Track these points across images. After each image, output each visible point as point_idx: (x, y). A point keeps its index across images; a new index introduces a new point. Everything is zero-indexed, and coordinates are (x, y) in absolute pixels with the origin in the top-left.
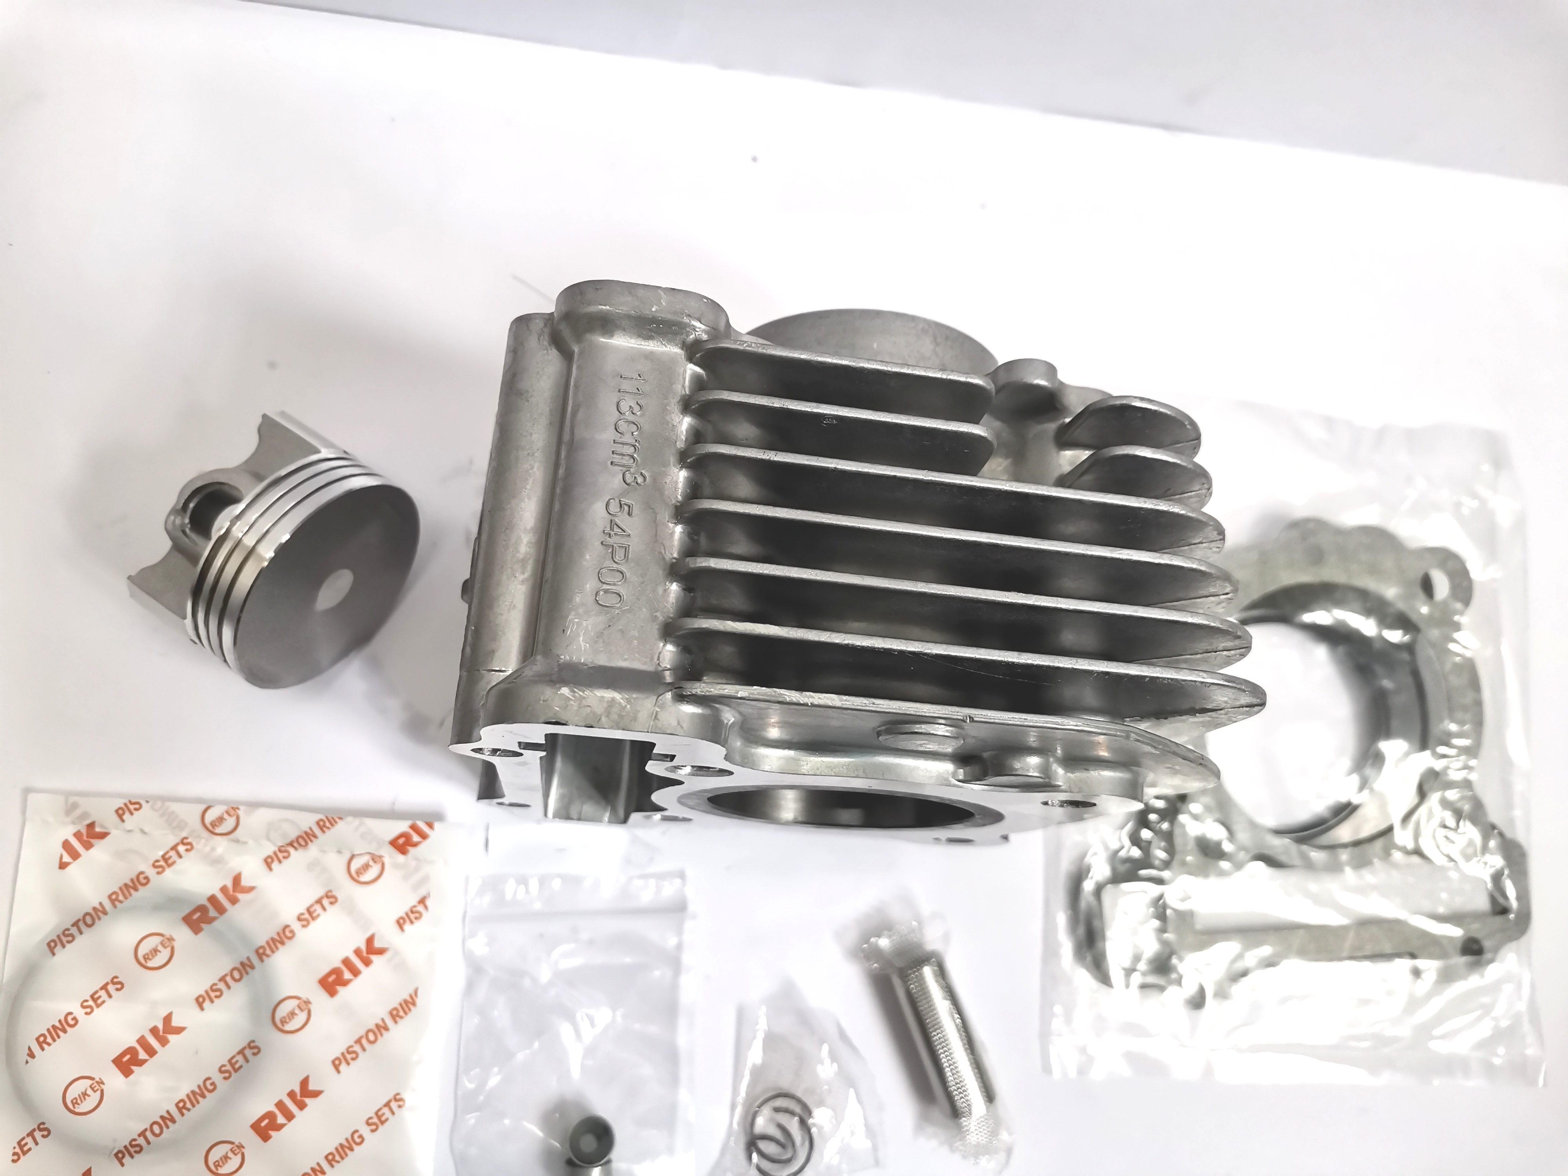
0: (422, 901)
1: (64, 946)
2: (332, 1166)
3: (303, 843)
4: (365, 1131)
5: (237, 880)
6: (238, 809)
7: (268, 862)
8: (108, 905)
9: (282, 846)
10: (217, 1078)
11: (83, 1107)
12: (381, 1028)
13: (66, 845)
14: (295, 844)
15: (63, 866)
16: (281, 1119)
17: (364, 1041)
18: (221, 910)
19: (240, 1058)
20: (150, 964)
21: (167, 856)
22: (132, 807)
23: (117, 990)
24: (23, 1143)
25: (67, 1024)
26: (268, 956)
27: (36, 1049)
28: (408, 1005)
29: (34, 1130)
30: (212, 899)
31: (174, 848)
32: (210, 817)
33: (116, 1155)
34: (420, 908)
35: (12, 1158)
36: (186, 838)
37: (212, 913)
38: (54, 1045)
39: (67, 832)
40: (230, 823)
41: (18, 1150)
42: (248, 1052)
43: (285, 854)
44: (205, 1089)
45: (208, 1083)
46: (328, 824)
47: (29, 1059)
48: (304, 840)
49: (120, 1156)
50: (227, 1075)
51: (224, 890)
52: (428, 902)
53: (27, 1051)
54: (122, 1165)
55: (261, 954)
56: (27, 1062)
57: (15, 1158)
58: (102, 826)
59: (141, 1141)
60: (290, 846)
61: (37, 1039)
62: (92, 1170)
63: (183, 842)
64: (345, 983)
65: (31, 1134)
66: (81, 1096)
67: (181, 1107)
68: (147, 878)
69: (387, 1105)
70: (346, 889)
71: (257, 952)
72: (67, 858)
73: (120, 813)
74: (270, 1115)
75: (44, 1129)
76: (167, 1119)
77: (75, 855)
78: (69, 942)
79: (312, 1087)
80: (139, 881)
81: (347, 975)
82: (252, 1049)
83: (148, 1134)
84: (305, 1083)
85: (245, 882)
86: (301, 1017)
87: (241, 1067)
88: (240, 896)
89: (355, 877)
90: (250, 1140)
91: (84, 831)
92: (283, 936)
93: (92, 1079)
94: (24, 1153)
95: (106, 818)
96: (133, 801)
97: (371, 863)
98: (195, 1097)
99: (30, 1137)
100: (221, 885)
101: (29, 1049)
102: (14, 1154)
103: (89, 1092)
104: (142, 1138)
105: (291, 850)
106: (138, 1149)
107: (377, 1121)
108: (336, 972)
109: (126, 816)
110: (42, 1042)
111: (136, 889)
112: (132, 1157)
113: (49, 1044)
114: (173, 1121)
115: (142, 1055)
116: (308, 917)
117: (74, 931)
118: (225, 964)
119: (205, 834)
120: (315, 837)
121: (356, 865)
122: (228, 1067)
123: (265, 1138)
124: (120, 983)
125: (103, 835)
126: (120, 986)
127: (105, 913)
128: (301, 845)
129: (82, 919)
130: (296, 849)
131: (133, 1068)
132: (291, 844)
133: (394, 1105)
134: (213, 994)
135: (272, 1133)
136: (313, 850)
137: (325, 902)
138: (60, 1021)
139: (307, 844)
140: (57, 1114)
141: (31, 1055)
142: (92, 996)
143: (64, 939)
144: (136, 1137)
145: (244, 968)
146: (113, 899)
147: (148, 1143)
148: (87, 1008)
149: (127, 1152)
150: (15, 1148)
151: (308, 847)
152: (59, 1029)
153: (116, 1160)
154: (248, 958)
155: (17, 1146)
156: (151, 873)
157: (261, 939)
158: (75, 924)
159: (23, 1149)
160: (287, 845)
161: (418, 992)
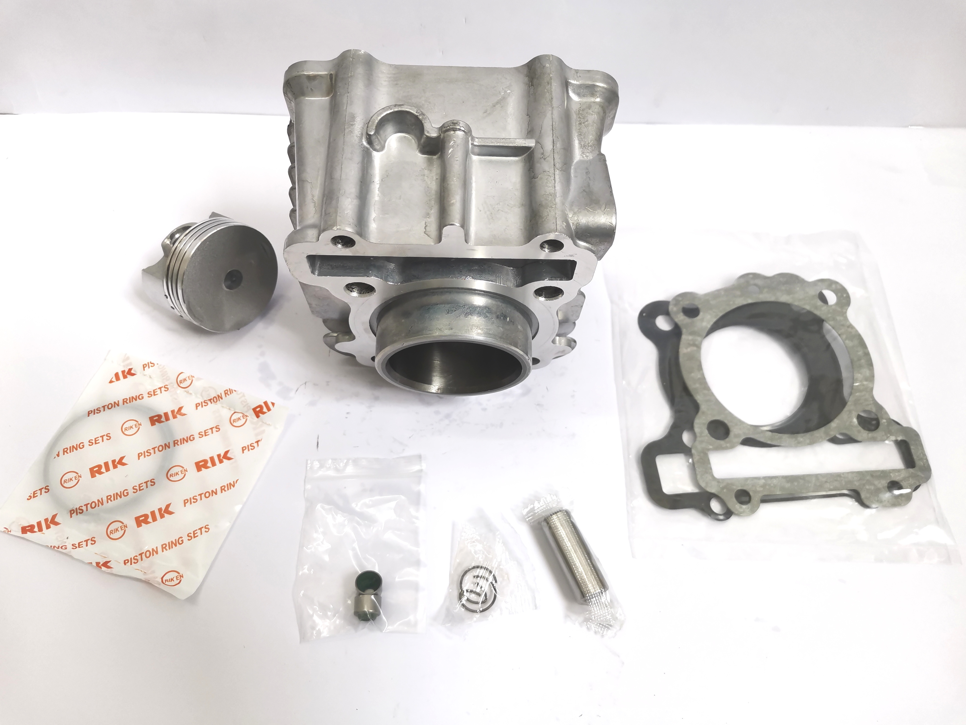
0: (257, 442)
1: (94, 414)
2: (163, 551)
3: (215, 401)
4: (185, 539)
7: (197, 406)
8: (121, 403)
9: (206, 400)
10: (131, 491)
12: (214, 492)
13: (117, 375)
14: (212, 400)
15: (111, 382)
16: (150, 519)
17: (203, 496)
18: (167, 419)
19: (144, 485)
21: (155, 391)
22: (150, 365)
23: (107, 439)
24: (36, 492)
25: (80, 446)
26: (178, 445)
27: (61, 453)
28: (231, 485)
29: (43, 488)
30: (166, 414)
31: (160, 388)
33: (71, 511)
34: (255, 445)
36: (167, 385)
38: (69, 454)
39: (119, 370)
41: (32, 495)
42: (149, 483)
43: (206, 404)
44: (123, 494)
45: (126, 492)
46: (229, 394)
47: (56, 457)
48: (216, 399)
49: (72, 512)
50: (135, 491)
51: (173, 412)
52: (259, 443)
53: (57, 453)
54: (71, 517)
55: (175, 443)
56: (55, 458)
57: (29, 498)
58: (135, 371)
59: (84, 508)
60: (209, 401)
63: (165, 387)
65: (41, 489)
67: (109, 498)
68: (143, 397)
69: (201, 529)
70: (226, 427)
71: (174, 441)
72: (114, 379)
74: (146, 516)
75: (47, 489)
76: (100, 502)
78: (97, 413)
79: (170, 509)
80: (139, 397)
81: (209, 464)
82: (152, 483)
83: (89, 506)
86: (181, 476)
87: (143, 489)
88: (178, 416)
89: (231, 423)
90: (131, 523)
92: (189, 439)
94: (34, 498)
95: (138, 367)
96: (152, 362)
98: (117, 496)
99: (40, 491)
100: (172, 410)
101: (59, 452)
102: (30, 496)
105: (209, 403)
106: (81, 511)
107: (192, 536)
108: (205, 461)
109: (146, 368)
110: (65, 451)
111: (136, 400)
112: (77, 515)
113: (67, 453)
114: (102, 504)
116: (204, 434)
117: (102, 409)
118: (158, 443)
119: (176, 385)
120: (222, 399)
121: (235, 417)
122: (138, 488)
124: (110, 437)
127: (118, 405)
129: (107, 405)
130: (212, 403)
133: (203, 530)
134: (146, 454)
135: (143, 524)
136: (219, 405)
137: (214, 430)
138: (77, 445)
140: (55, 484)
141: (58, 455)
142: (95, 439)
143: (96, 411)
144: (83, 505)
145: (165, 447)
146: (125, 401)
147: (87, 510)
148: (91, 443)
149: (75, 512)
150: (31, 494)
151: (217, 403)
152: (74, 448)
153: (69, 514)
154: (169, 443)
155: (32, 493)
156: (146, 396)
157: (179, 436)
158: (104, 407)
159: (34, 495)
160: (208, 400)
161: (238, 481)
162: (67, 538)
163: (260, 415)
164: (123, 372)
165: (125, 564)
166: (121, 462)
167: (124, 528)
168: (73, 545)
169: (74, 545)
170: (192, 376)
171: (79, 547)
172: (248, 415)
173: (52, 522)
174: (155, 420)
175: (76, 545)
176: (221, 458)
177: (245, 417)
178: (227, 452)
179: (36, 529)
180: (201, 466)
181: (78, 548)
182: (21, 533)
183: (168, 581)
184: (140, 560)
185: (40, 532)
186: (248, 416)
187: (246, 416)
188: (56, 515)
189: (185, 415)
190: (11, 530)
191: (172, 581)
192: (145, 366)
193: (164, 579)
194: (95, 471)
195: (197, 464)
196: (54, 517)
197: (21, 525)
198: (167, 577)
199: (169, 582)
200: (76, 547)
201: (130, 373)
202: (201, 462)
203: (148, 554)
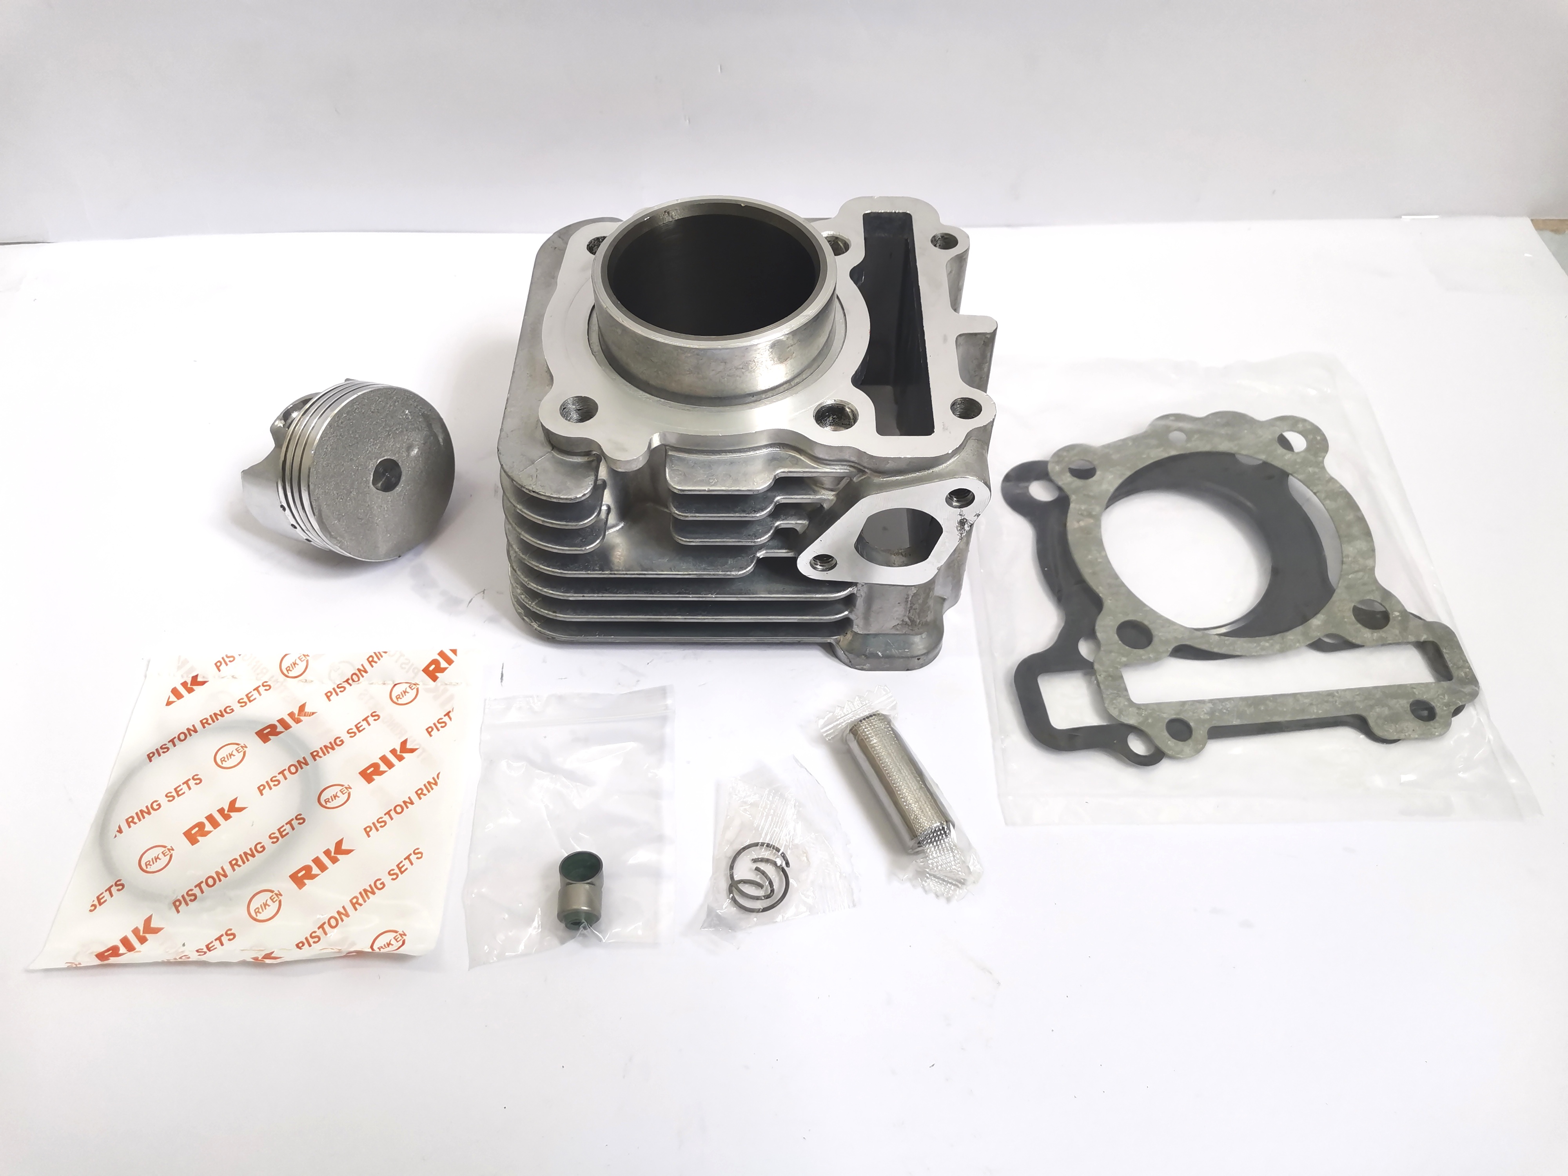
0: (448, 714)
1: (159, 755)
2: (356, 909)
3: (356, 679)
4: (386, 879)
7: (328, 696)
8: (199, 727)
9: (341, 684)
10: (267, 842)
12: (408, 803)
14: (350, 681)
15: (169, 703)
17: (392, 813)
19: (287, 827)
21: (250, 695)
22: (227, 660)
23: (196, 784)
24: (101, 896)
25: (154, 807)
26: (320, 757)
27: (124, 827)
28: (431, 784)
29: (112, 885)
31: (256, 690)
33: (174, 903)
34: (446, 719)
35: (90, 908)
36: (266, 682)
38: (139, 823)
41: (96, 903)
42: (295, 822)
43: (342, 689)
44: (256, 851)
45: (259, 846)
46: (376, 660)
47: (118, 834)
48: (357, 676)
49: (176, 905)
50: (275, 840)
52: (452, 715)
53: (117, 829)
54: (178, 912)
55: (314, 756)
56: (116, 836)
57: (93, 908)
58: (204, 677)
59: (197, 891)
60: (346, 683)
61: (127, 820)
63: (263, 685)
65: (109, 889)
67: (234, 864)
68: (232, 709)
69: (408, 858)
70: (388, 709)
71: (312, 754)
72: (173, 698)
73: (218, 666)
74: (307, 868)
75: (120, 885)
76: (221, 874)
78: (164, 753)
79: (344, 847)
80: (226, 712)
82: (298, 821)
83: (203, 886)
84: (339, 844)
87: (287, 834)
89: (395, 701)
90: (288, 887)
92: (336, 743)
94: (101, 904)
95: (207, 672)
96: (229, 655)
98: (246, 856)
99: (107, 892)
100: (289, 712)
101: (119, 827)
102: (92, 906)
104: (198, 887)
105: (345, 685)
106: (193, 898)
107: (398, 872)
109: (223, 667)
110: (130, 822)
111: (222, 717)
112: (187, 905)
113: (136, 823)
114: (226, 876)
116: (355, 730)
117: (169, 745)
118: (286, 761)
119: (282, 677)
120: (366, 672)
121: (397, 691)
122: (277, 835)
124: (200, 779)
126: (199, 781)
127: (195, 731)
128: (353, 681)
129: (177, 737)
130: (350, 685)
132: (347, 681)
133: (413, 858)
134: (272, 784)
136: (364, 684)
137: (370, 719)
138: (147, 807)
139: (359, 679)
140: (131, 873)
141: (120, 831)
142: (176, 789)
143: (161, 751)
144: (193, 888)
145: (300, 765)
146: (204, 723)
147: (202, 893)
148: (170, 797)
149: (181, 902)
150: (93, 901)
151: (360, 681)
152: (146, 812)
153: (174, 908)
154: (304, 758)
155: (96, 898)
156: (236, 707)
157: (316, 746)
158: (172, 741)
159: (100, 901)
160: (344, 682)
161: (440, 775)
162: (184, 945)
163: (438, 674)
165: (299, 947)
166: (233, 807)
167: (276, 898)
168: (197, 951)
169: (199, 951)
170: (304, 655)
171: (210, 951)
174: (267, 733)
175: (202, 949)
176: (398, 753)
177: (414, 686)
178: (404, 743)
180: (369, 774)
181: (208, 951)
184: (322, 935)
188: (151, 917)
189: (313, 713)
190: (79, 962)
192: (219, 664)
194: (193, 835)
196: (148, 921)
197: (93, 950)
199: (386, 949)
200: (205, 952)
203: (333, 922)
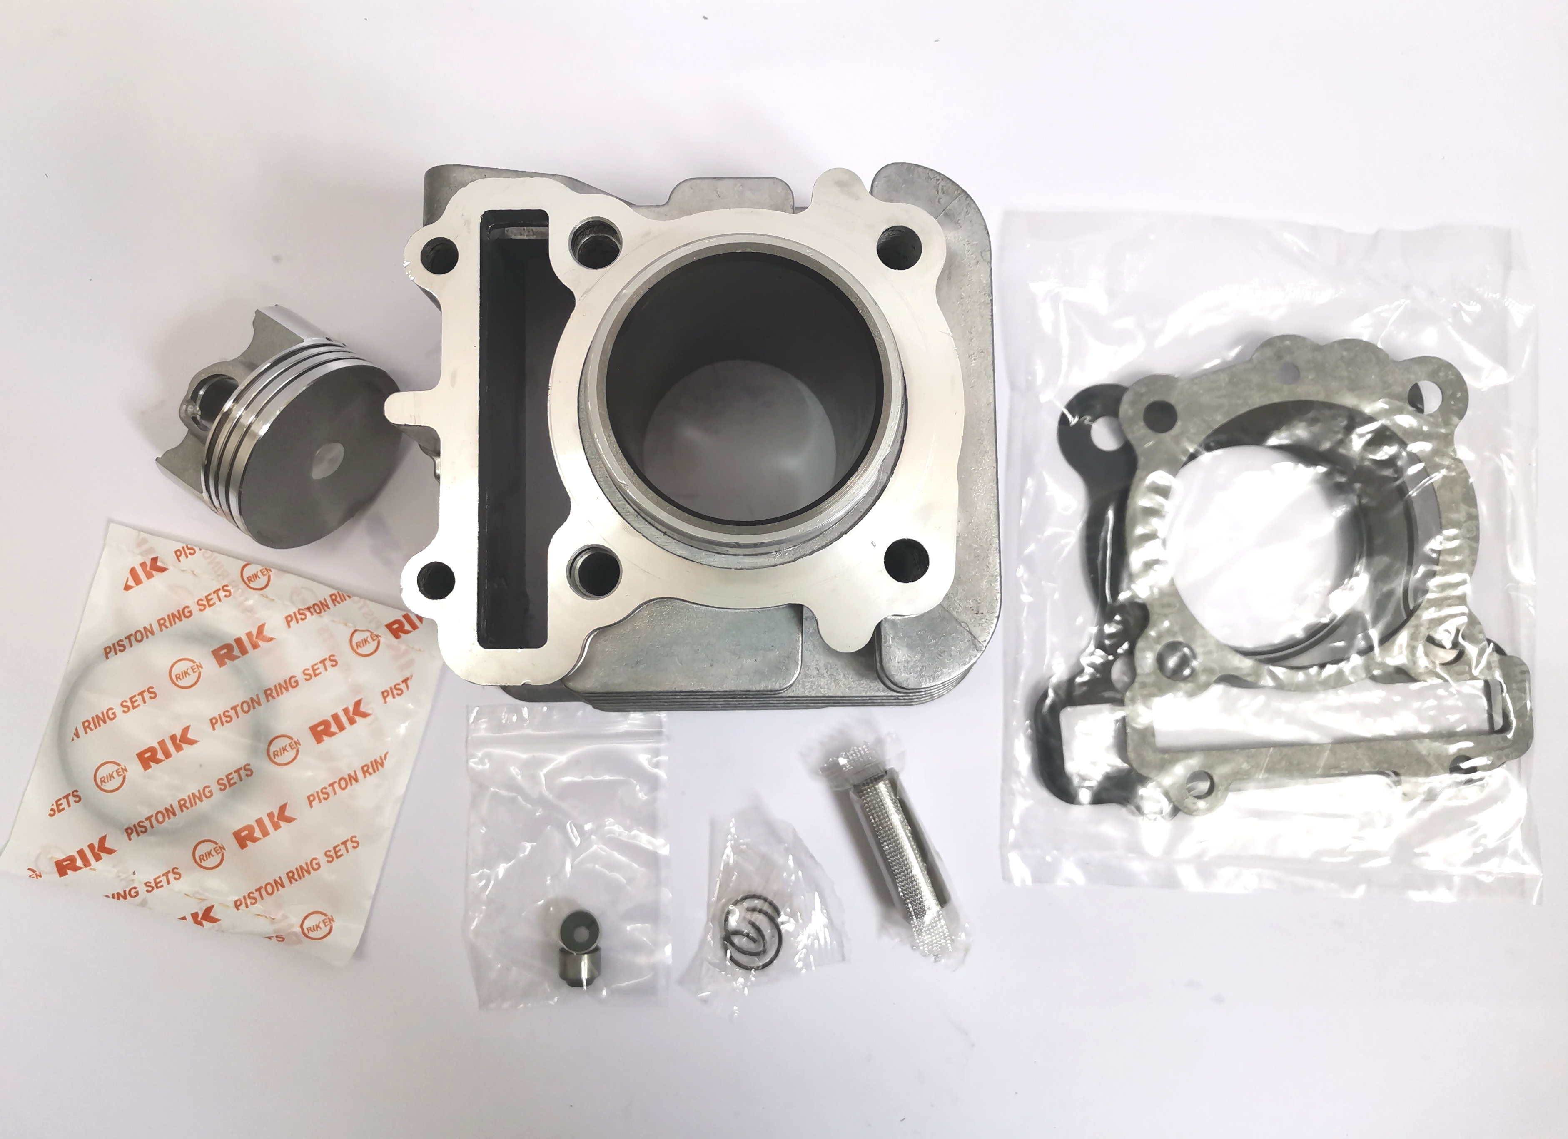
0: (405, 681)
1: (116, 654)
2: (291, 883)
3: (318, 611)
4: (322, 860)
5: (261, 629)
6: (270, 570)
7: (288, 620)
8: (156, 627)
9: (302, 610)
10: (215, 788)
11: (109, 786)
12: (352, 779)
13: (133, 572)
14: (312, 610)
15: (127, 588)
17: (336, 786)
18: (244, 651)
19: (235, 775)
20: (180, 683)
21: (209, 598)
22: (188, 551)
23: (151, 698)
24: (59, 803)
25: (107, 716)
26: (273, 697)
27: (81, 731)
28: (377, 764)
29: (69, 795)
30: (239, 641)
31: (216, 592)
32: (249, 572)
33: (126, 830)
34: (403, 686)
35: (49, 812)
36: (227, 586)
37: (236, 652)
38: (95, 731)
39: (135, 561)
40: (262, 581)
41: (55, 807)
42: (243, 772)
43: (303, 617)
44: (204, 794)
45: (207, 790)
46: (338, 599)
47: (75, 738)
48: (319, 607)
49: (130, 831)
50: (223, 787)
52: (409, 682)
53: (74, 731)
54: (130, 839)
55: (269, 694)
56: (73, 740)
57: (52, 813)
58: (162, 562)
59: (147, 824)
61: (83, 723)
62: (107, 838)
63: (223, 588)
64: (331, 734)
65: (66, 797)
66: (108, 776)
67: (182, 804)
68: (190, 612)
69: (344, 843)
70: (346, 656)
71: (265, 691)
72: (131, 583)
73: (178, 554)
75: (76, 796)
76: (170, 811)
77: (138, 581)
78: (121, 651)
80: (183, 614)
81: (334, 728)
82: (246, 772)
83: (153, 820)
85: (267, 633)
86: (291, 754)
87: (235, 783)
88: (260, 643)
90: (231, 844)
91: (148, 563)
92: (290, 684)
93: (119, 765)
94: (59, 811)
95: (167, 558)
96: (190, 546)
97: (369, 639)
98: (194, 798)
99: (65, 800)
100: (247, 631)
101: (76, 730)
102: (52, 810)
103: (115, 775)
104: (148, 821)
105: (308, 614)
106: (143, 830)
107: (333, 855)
108: (326, 723)
109: (182, 558)
110: (86, 726)
111: (180, 620)
112: (138, 835)
113: (91, 730)
114: (174, 814)
115: (160, 755)
116: (312, 674)
117: (126, 642)
118: (239, 696)
119: (243, 586)
120: (329, 608)
121: (357, 638)
122: (225, 781)
123: (243, 846)
124: (154, 693)
125: (162, 570)
126: (154, 696)
127: (152, 633)
128: (316, 612)
129: (134, 634)
130: (312, 614)
131: (152, 764)
132: (308, 609)
133: (349, 844)
134: (224, 719)
136: (325, 619)
137: (328, 663)
138: (103, 713)
139: (320, 612)
140: (87, 786)
141: (77, 735)
142: (131, 699)
143: (118, 648)
144: (144, 820)
145: (253, 703)
146: (161, 624)
147: (152, 827)
148: (125, 707)
149: (135, 830)
150: (53, 805)
151: (322, 614)
152: (101, 719)
153: (125, 836)
154: (257, 696)
155: (54, 803)
156: (195, 608)
157: (271, 682)
158: (128, 637)
159: (59, 807)
160: (305, 609)
161: (387, 756)
162: (134, 873)
164: (143, 565)
165: (237, 907)
168: (146, 884)
169: (148, 884)
171: (157, 888)
172: (380, 634)
173: (101, 849)
175: (150, 883)
177: (376, 637)
179: (79, 863)
181: (155, 887)
182: (57, 874)
183: (312, 930)
184: (259, 898)
185: (88, 868)
186: (380, 636)
187: (378, 636)
188: (105, 837)
189: (271, 639)
190: (40, 873)
191: (319, 929)
192: (179, 553)
193: (305, 926)
195: (313, 729)
196: (102, 840)
197: (52, 858)
198: (308, 924)
199: (314, 932)
200: (153, 889)
201: (155, 567)
202: (319, 727)
203: (270, 889)
